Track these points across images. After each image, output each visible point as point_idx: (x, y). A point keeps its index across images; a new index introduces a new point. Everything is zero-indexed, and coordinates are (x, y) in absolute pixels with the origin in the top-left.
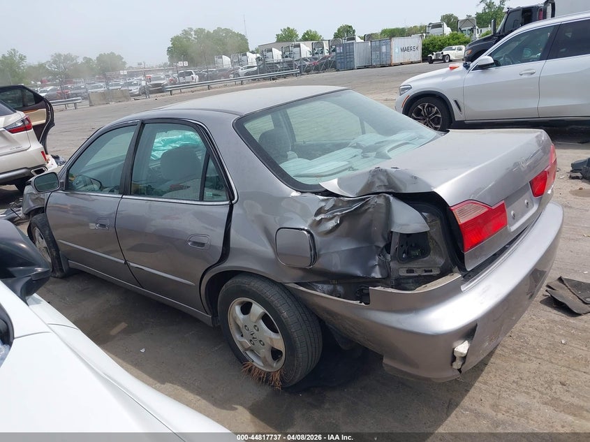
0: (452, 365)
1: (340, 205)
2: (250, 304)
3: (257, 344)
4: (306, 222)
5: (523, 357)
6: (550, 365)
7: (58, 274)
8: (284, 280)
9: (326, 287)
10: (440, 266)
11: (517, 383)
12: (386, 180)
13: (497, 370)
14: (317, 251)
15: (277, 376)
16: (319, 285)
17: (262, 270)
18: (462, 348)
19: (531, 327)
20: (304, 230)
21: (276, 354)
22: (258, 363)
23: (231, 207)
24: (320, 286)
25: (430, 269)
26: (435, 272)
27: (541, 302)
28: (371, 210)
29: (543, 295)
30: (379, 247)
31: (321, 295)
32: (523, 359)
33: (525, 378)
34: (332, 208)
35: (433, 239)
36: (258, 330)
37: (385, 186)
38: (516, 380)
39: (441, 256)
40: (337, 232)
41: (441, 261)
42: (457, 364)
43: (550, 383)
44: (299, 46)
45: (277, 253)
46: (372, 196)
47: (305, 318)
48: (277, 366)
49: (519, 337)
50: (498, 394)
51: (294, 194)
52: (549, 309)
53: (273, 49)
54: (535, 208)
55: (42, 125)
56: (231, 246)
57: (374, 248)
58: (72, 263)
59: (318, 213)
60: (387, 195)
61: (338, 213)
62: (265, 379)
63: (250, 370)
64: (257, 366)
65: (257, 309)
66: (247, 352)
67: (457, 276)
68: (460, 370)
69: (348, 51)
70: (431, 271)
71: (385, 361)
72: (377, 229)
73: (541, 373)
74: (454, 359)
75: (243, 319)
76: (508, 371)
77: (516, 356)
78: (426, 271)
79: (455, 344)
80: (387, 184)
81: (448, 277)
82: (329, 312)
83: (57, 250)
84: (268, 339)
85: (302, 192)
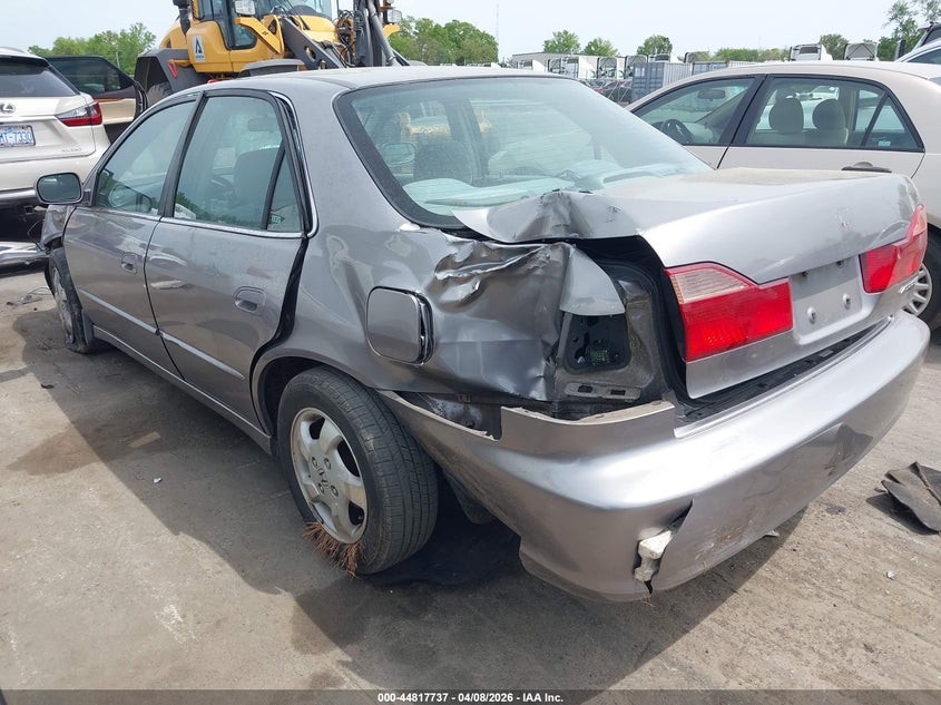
0: (634, 572)
1: (484, 255)
2: (322, 421)
3: (328, 490)
4: (420, 280)
5: (807, 589)
6: (855, 611)
7: (81, 347)
8: (380, 385)
9: (451, 407)
10: (643, 386)
11: (782, 633)
12: (567, 217)
13: (751, 604)
14: (434, 337)
15: (353, 552)
16: (438, 401)
17: (347, 364)
18: (656, 543)
19: (837, 539)
20: (413, 294)
21: (355, 513)
22: (329, 526)
23: (305, 242)
24: (440, 402)
25: (622, 389)
26: (630, 396)
27: (869, 501)
28: (538, 272)
29: (876, 490)
30: (548, 345)
31: (439, 420)
32: (806, 592)
33: (800, 626)
34: (468, 261)
35: (636, 335)
36: (330, 467)
37: (566, 226)
38: (781, 627)
39: (648, 368)
40: (476, 306)
41: (646, 379)
42: (645, 573)
43: (845, 643)
44: (576, 61)
45: (367, 332)
46: (543, 246)
47: (407, 456)
48: (356, 533)
49: (810, 554)
50: (741, 645)
51: (407, 226)
52: (878, 513)
53: (535, 62)
54: (865, 312)
55: (124, 125)
56: (297, 312)
57: (540, 344)
58: (100, 332)
59: (441, 267)
60: (567, 245)
61: (479, 271)
62: (335, 554)
63: (316, 535)
64: (329, 532)
65: (331, 431)
66: (317, 505)
67: (666, 406)
68: (648, 584)
69: (653, 76)
70: (623, 393)
71: (523, 548)
72: (544, 308)
73: (832, 623)
74: (638, 561)
75: (311, 447)
76: (771, 609)
77: (794, 586)
78: (614, 392)
79: (644, 533)
80: (569, 222)
81: (650, 406)
82: (442, 448)
83: (80, 307)
84: (343, 485)
85: (422, 226)
